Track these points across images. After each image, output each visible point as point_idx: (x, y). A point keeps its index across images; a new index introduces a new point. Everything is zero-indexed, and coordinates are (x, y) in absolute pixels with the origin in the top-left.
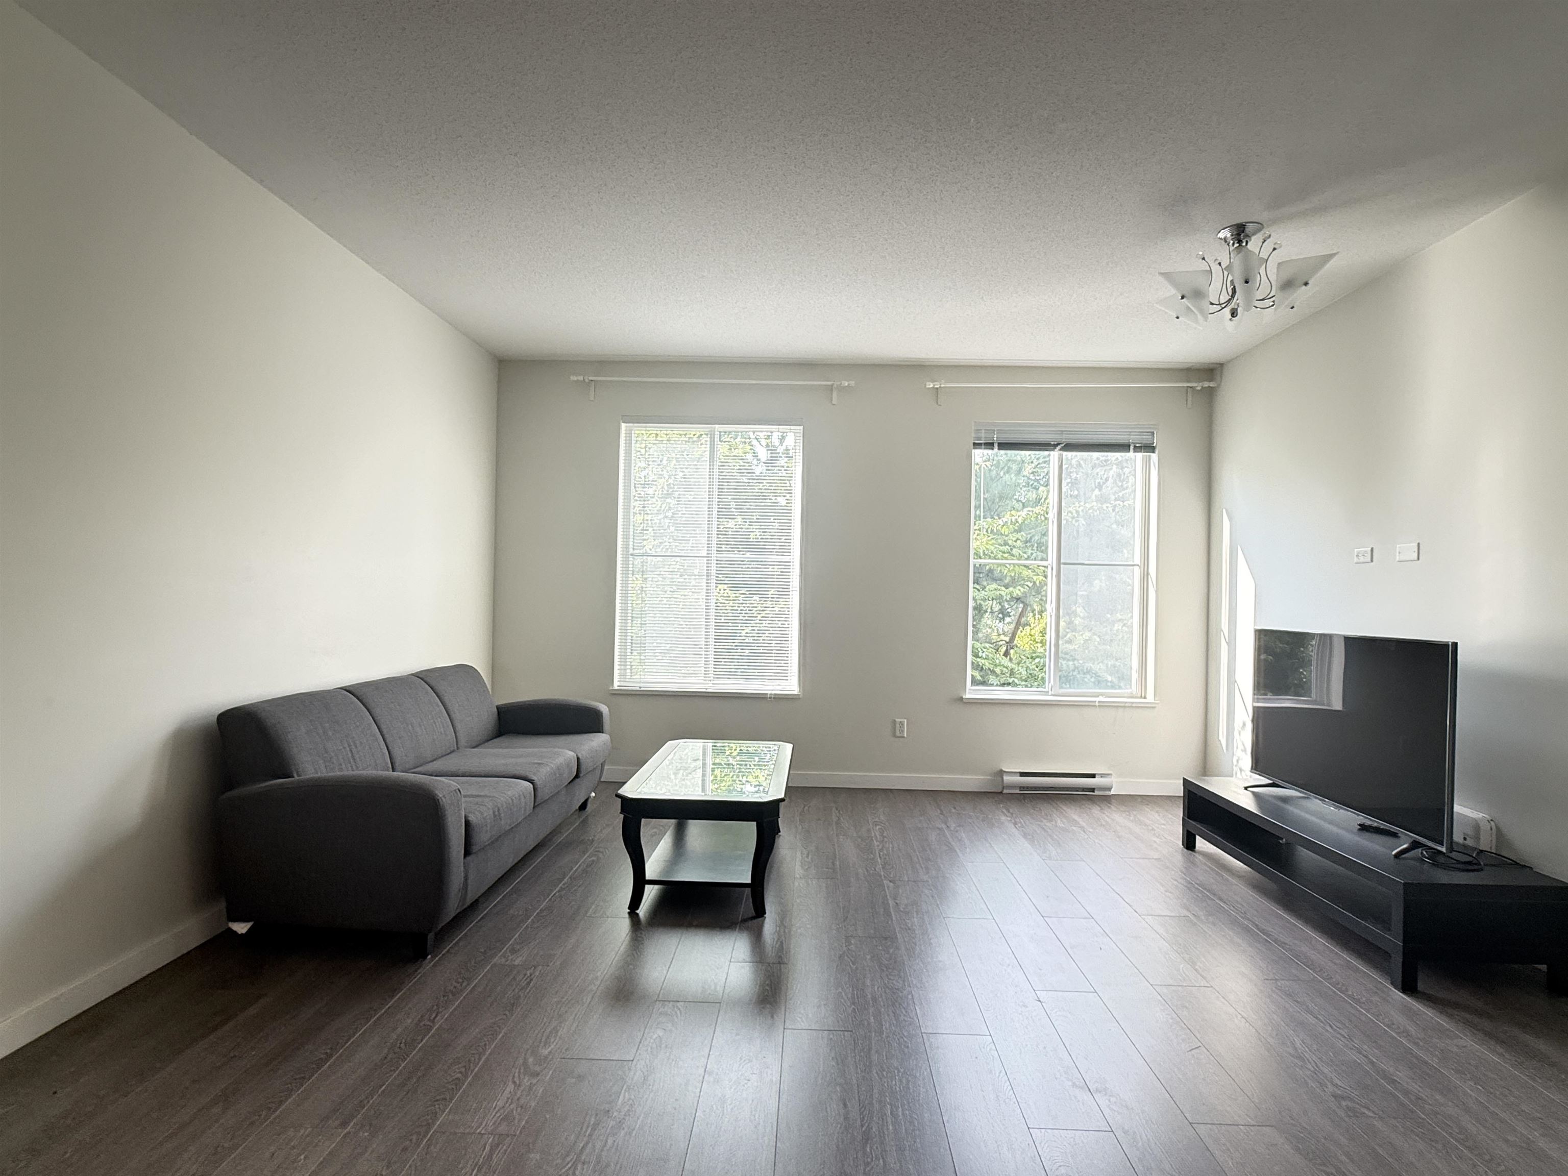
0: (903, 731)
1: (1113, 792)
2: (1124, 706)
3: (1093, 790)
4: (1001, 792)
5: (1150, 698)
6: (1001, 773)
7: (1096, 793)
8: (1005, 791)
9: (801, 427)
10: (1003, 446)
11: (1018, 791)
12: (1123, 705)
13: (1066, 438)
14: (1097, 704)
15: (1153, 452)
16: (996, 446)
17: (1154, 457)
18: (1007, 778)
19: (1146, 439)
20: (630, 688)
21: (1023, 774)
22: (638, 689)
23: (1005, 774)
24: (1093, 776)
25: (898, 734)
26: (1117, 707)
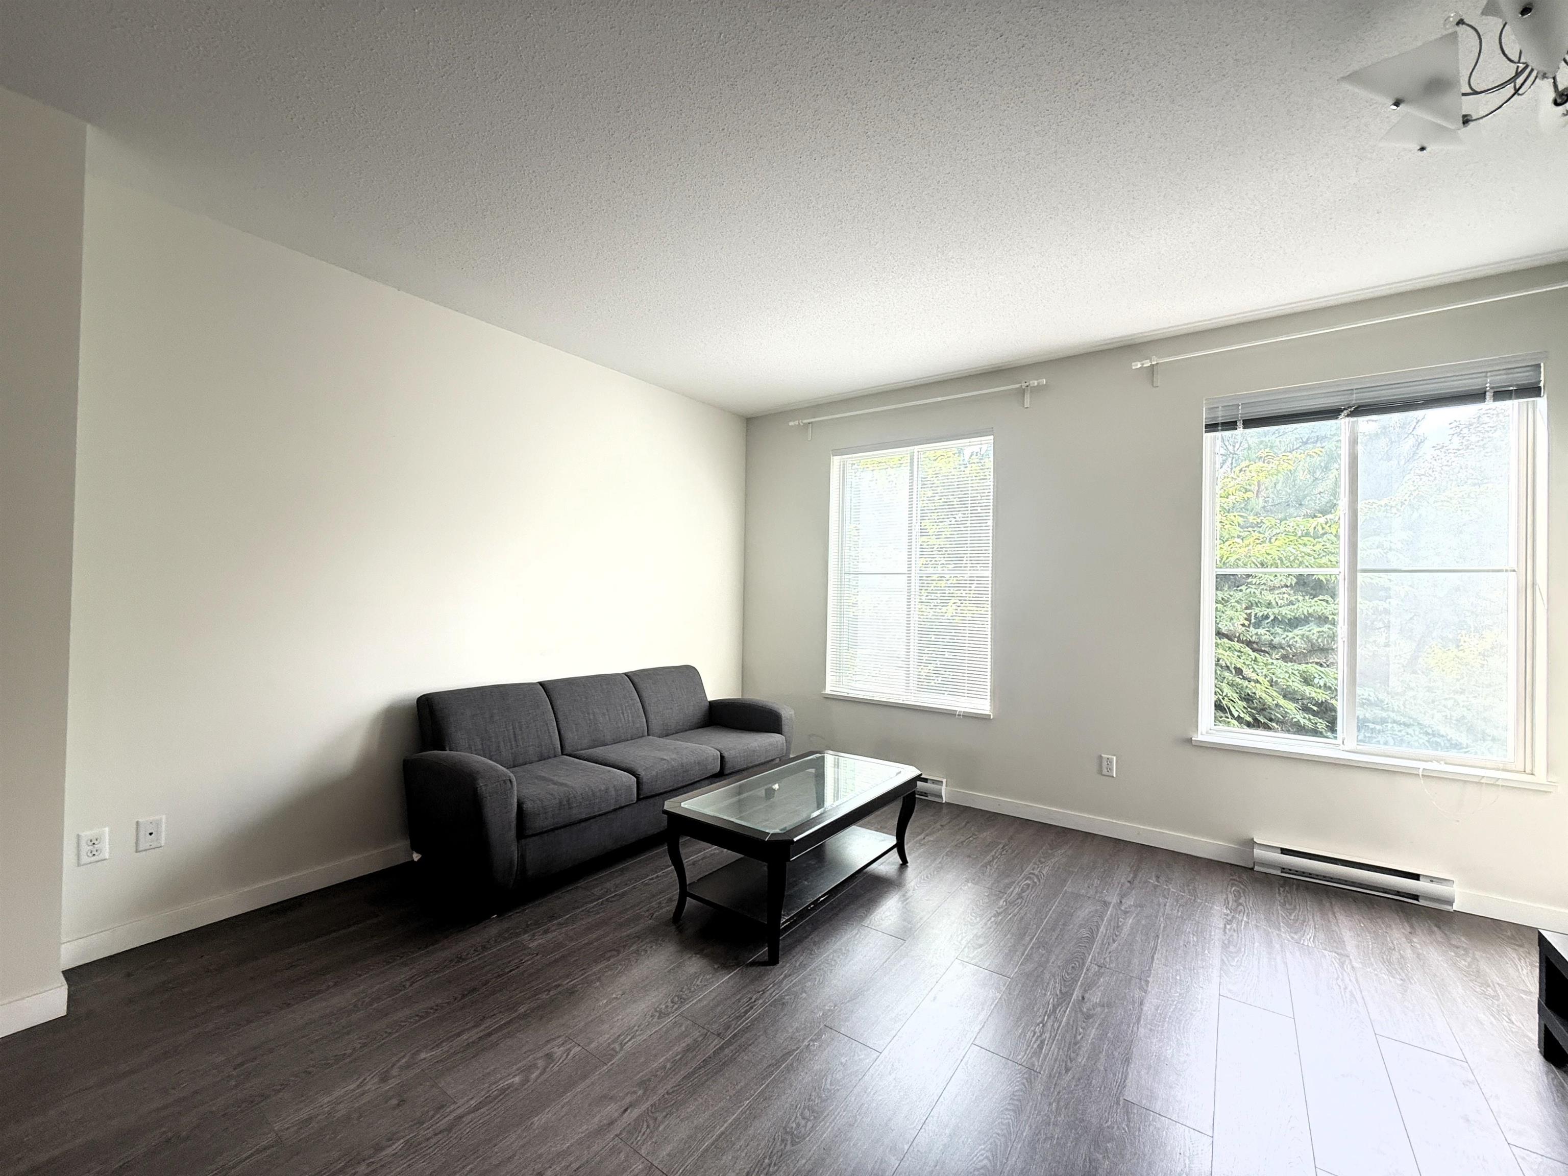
0: (1111, 769)
1: (1456, 907)
2: (1479, 783)
3: (1416, 897)
4: (1252, 869)
5: (1541, 775)
6: (1252, 843)
7: (1422, 902)
8: (1256, 868)
9: (992, 437)
10: (1250, 423)
11: (1279, 873)
12: (1476, 780)
13: (1355, 399)
14: (1420, 773)
15: (1539, 395)
16: (1240, 424)
17: (1541, 402)
18: (1257, 852)
19: (1523, 378)
20: (839, 694)
21: (1284, 851)
22: (846, 695)
23: (1256, 846)
24: (1416, 877)
25: (1105, 771)
26: (1465, 782)
